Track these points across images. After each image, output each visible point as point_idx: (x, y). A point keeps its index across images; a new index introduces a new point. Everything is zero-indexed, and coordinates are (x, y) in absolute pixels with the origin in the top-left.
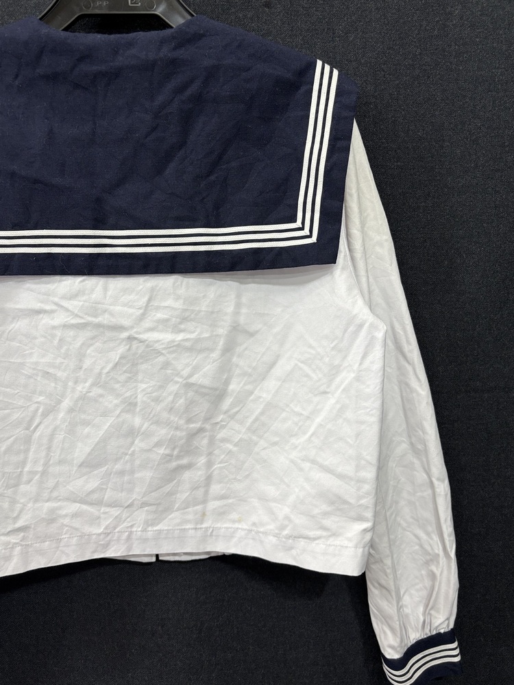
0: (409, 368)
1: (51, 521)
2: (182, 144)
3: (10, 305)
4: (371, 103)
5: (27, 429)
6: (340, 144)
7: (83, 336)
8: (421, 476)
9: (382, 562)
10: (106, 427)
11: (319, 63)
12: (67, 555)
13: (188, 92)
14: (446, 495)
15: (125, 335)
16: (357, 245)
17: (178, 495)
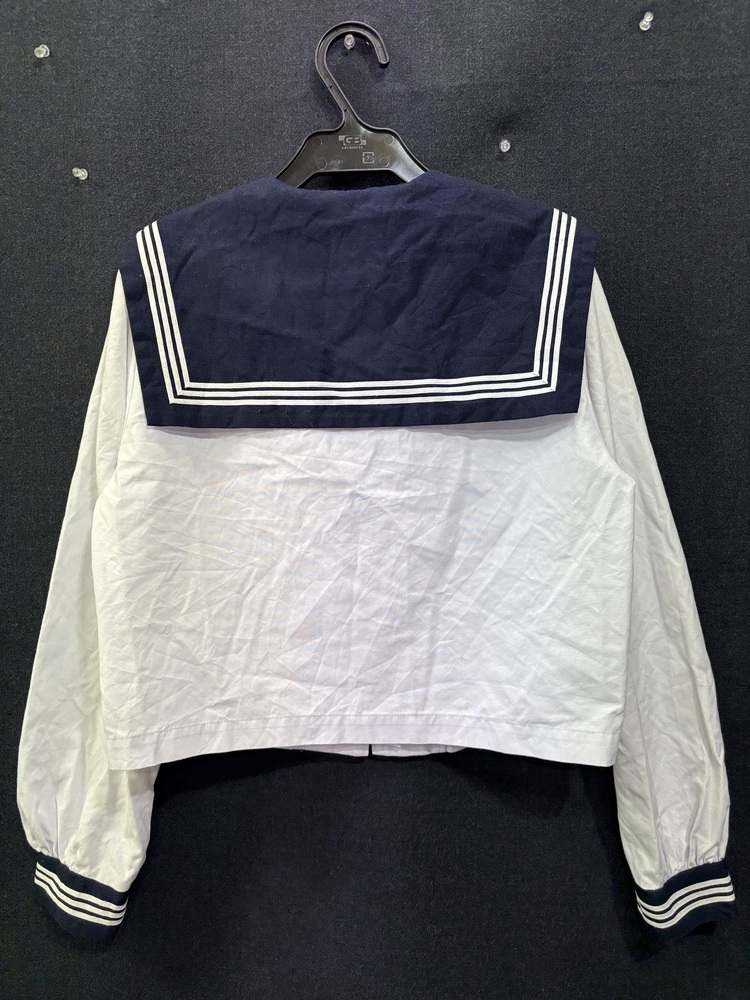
0: (662, 536)
1: (259, 697)
2: (414, 294)
3: (230, 460)
4: (611, 252)
5: (239, 593)
6: (579, 291)
7: (303, 493)
8: (678, 665)
9: (635, 762)
10: (323, 592)
11: (556, 212)
12: (274, 738)
13: (422, 243)
14: (710, 687)
15: (348, 490)
16: (600, 395)
17: (398, 675)
